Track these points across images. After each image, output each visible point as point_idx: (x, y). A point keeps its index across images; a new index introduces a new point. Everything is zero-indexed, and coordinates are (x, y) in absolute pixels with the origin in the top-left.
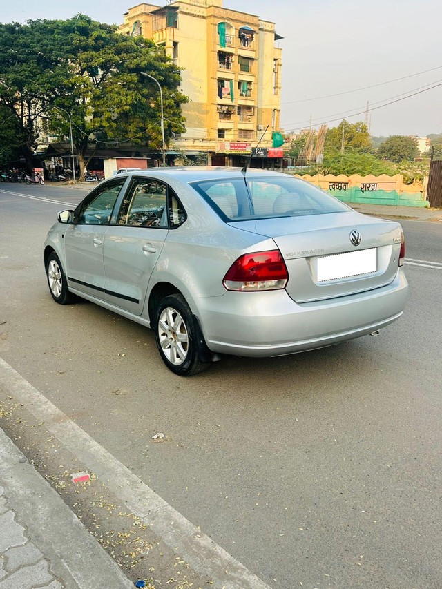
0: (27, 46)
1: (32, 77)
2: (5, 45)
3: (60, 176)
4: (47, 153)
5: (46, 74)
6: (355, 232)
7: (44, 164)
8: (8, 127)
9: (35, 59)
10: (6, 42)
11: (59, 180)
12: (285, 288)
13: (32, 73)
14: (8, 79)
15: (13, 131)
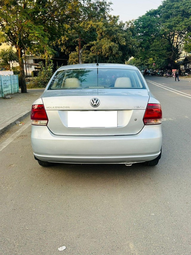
0: (178, 7)
1: (178, 23)
2: (168, 9)
3: (186, 74)
4: (184, 61)
5: (184, 21)
6: (95, 99)
7: (180, 67)
8: (163, 49)
9: (181, 14)
10: (168, 7)
11: (185, 75)
12: (47, 125)
13: (178, 21)
14: (166, 26)
15: (165, 51)
